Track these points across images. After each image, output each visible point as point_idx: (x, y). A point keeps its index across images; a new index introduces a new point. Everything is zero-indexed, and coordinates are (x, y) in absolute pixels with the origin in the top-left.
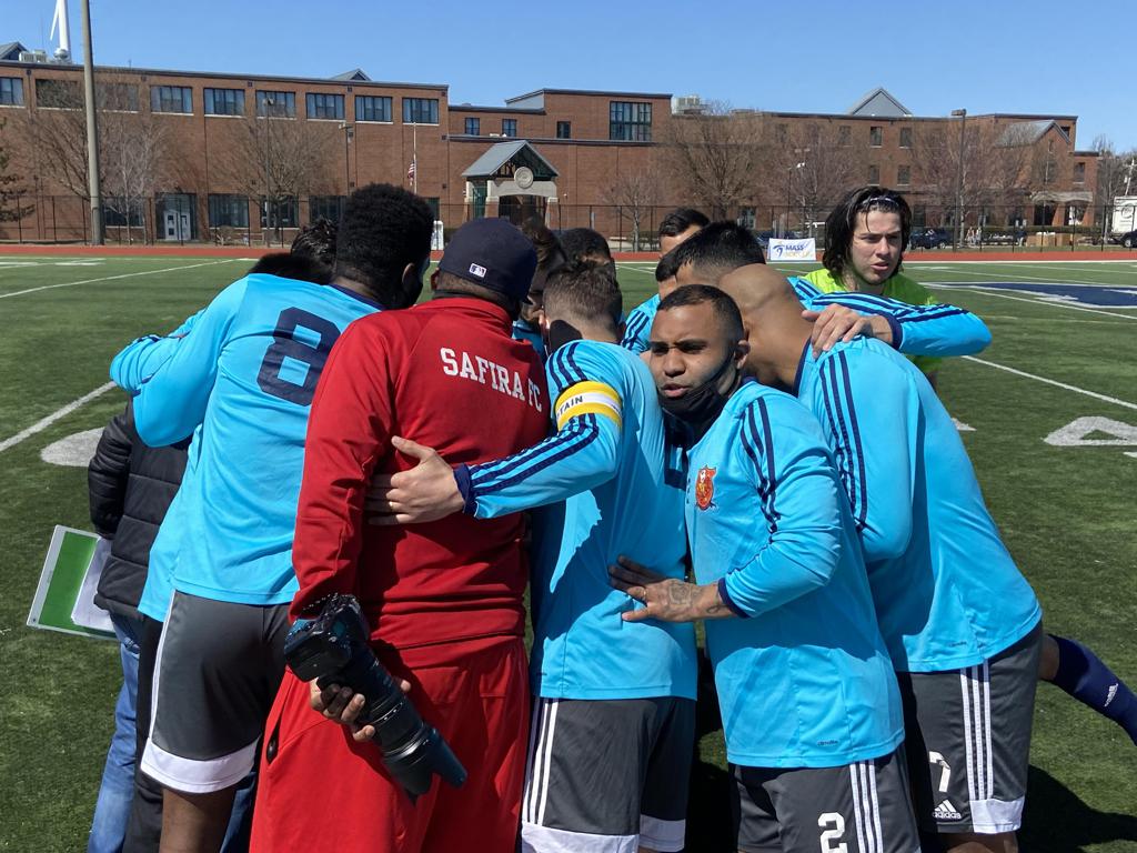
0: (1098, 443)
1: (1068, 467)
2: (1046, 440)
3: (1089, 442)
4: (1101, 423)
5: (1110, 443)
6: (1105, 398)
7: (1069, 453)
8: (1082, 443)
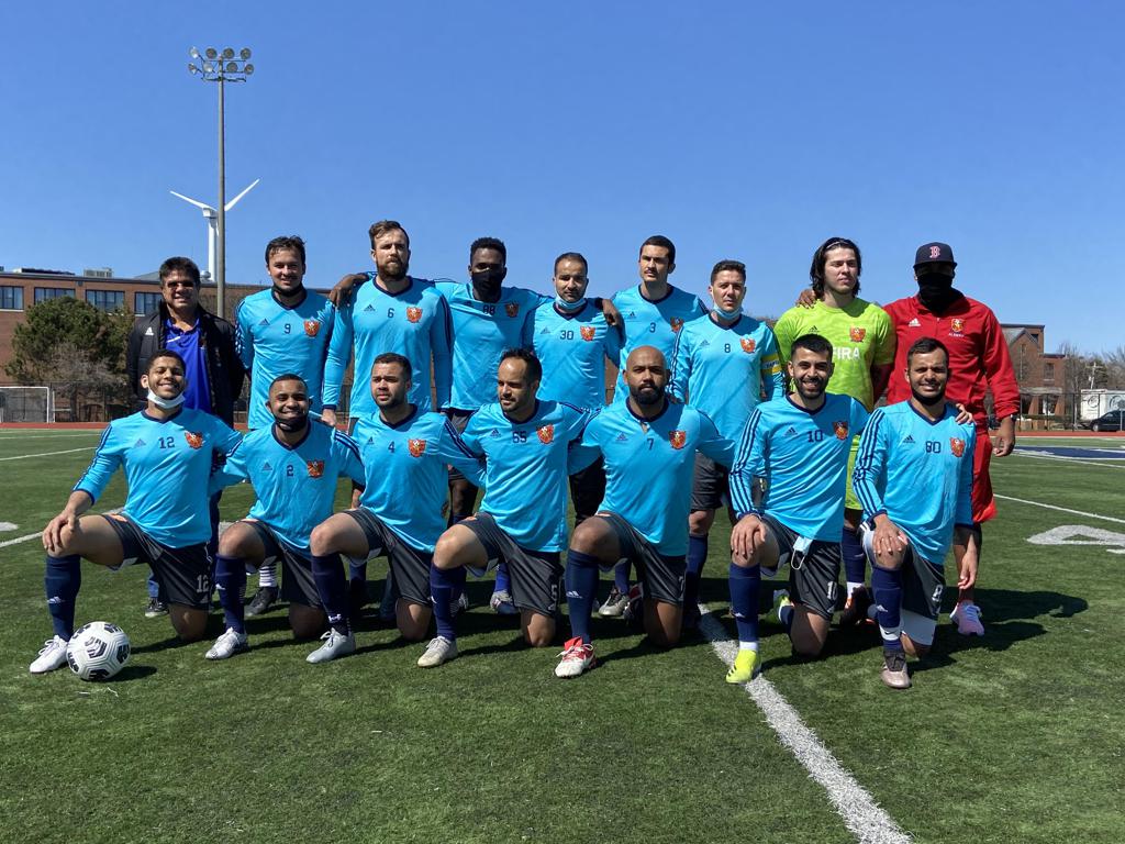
0: (1080, 542)
1: (1052, 559)
2: (1029, 540)
3: (1072, 542)
4: (1082, 530)
5: (1092, 543)
6: (1084, 514)
7: (1052, 550)
8: (1064, 542)
